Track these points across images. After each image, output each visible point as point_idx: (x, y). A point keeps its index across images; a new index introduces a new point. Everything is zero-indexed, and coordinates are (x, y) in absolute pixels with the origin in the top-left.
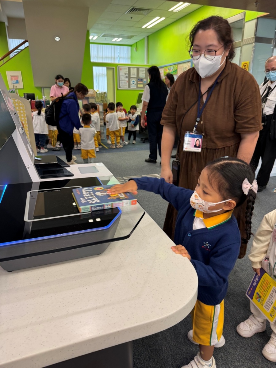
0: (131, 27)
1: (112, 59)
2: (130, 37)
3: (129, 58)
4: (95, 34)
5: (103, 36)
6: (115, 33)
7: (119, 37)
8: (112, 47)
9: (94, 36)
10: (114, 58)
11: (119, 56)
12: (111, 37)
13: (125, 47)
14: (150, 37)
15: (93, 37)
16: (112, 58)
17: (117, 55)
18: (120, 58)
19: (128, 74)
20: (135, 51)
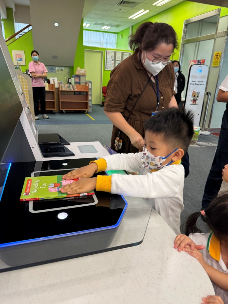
0: (119, 17)
2: (117, 26)
3: (115, 44)
5: (95, 24)
6: (105, 22)
7: (108, 25)
8: (101, 34)
9: (87, 24)
10: (103, 43)
12: (101, 25)
13: (112, 34)
14: (134, 27)
17: (105, 41)
18: (107, 43)
20: (121, 38)
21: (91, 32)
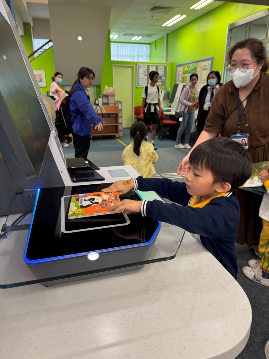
0: (151, 25)
3: (148, 56)
4: (116, 33)
5: (124, 35)
7: (138, 35)
8: (131, 45)
11: (138, 54)
12: (131, 36)
13: (144, 45)
14: (169, 36)
15: (113, 36)
16: (131, 56)
19: (147, 72)
20: (154, 49)
21: (120, 44)
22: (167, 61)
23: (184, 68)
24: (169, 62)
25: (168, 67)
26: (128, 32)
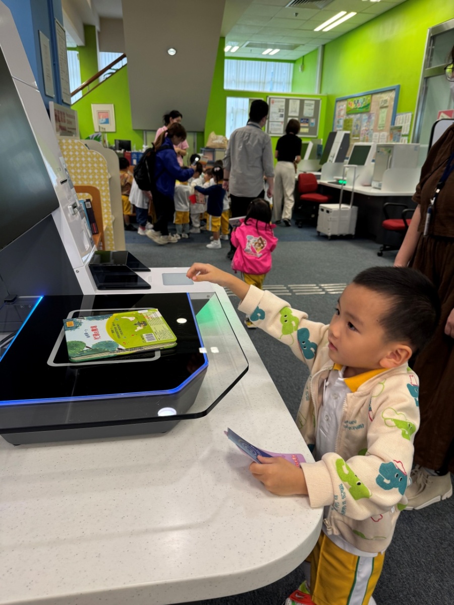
0: (295, 29)
1: (261, 84)
2: (293, 47)
3: (289, 83)
4: (235, 43)
5: (247, 46)
6: (269, 41)
7: (274, 47)
8: (261, 64)
9: (233, 47)
10: (264, 83)
11: (272, 79)
12: (262, 47)
13: (284, 64)
14: (327, 47)
15: (230, 48)
16: (260, 82)
17: (269, 78)
18: (274, 83)
19: (284, 110)
20: (300, 70)
21: (242, 61)
22: (320, 92)
23: (349, 104)
24: (324, 93)
25: (321, 101)
26: (256, 40)
